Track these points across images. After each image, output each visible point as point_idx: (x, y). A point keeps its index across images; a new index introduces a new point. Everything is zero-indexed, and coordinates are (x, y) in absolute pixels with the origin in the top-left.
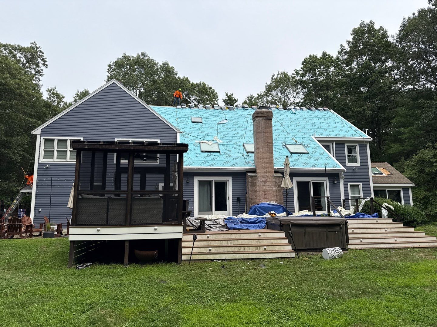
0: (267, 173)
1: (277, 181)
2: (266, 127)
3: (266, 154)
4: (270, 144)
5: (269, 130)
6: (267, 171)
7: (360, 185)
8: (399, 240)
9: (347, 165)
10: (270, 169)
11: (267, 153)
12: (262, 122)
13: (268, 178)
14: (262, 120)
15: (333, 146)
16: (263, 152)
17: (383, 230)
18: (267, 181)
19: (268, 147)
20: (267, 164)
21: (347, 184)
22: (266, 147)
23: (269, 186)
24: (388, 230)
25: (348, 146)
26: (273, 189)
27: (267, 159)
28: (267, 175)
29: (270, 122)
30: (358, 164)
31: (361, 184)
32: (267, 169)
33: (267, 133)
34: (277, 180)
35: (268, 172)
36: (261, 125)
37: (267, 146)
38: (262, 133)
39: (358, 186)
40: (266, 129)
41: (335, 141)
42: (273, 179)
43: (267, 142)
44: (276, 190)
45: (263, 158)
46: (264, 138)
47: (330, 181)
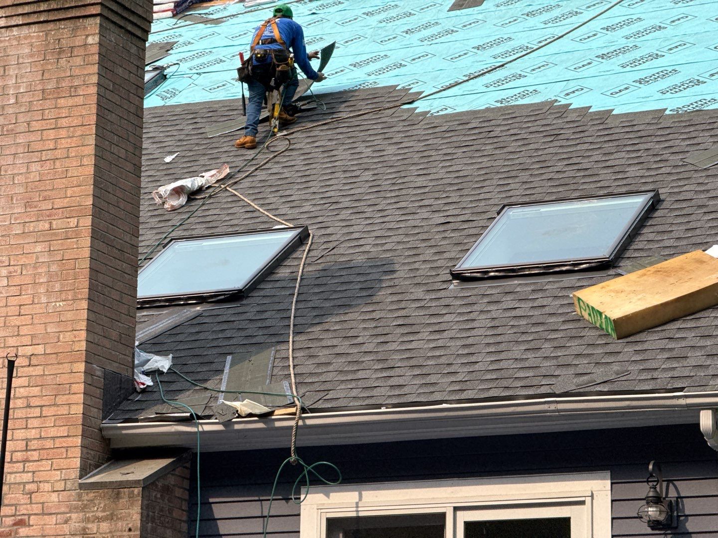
0: (25, 461)
1: (93, 527)
2: (50, 86)
3: (37, 309)
4: (73, 222)
5: (71, 102)
6: (34, 444)
10: (53, 432)
11: (44, 299)
12: (27, 51)
13: (37, 509)
14: (25, 31)
16: (14, 290)
19: (56, 245)
20: (36, 391)
22: (39, 248)
27: (40, 349)
28: (27, 477)
29: (79, 41)
32: (33, 433)
33: (52, 134)
34: (100, 520)
35: (35, 455)
36: (12, 72)
37: (49, 236)
38: (21, 139)
40: (48, 104)
42: (76, 509)
43: (47, 205)
45: (12, 342)
46: (34, 176)
47: (630, 509)
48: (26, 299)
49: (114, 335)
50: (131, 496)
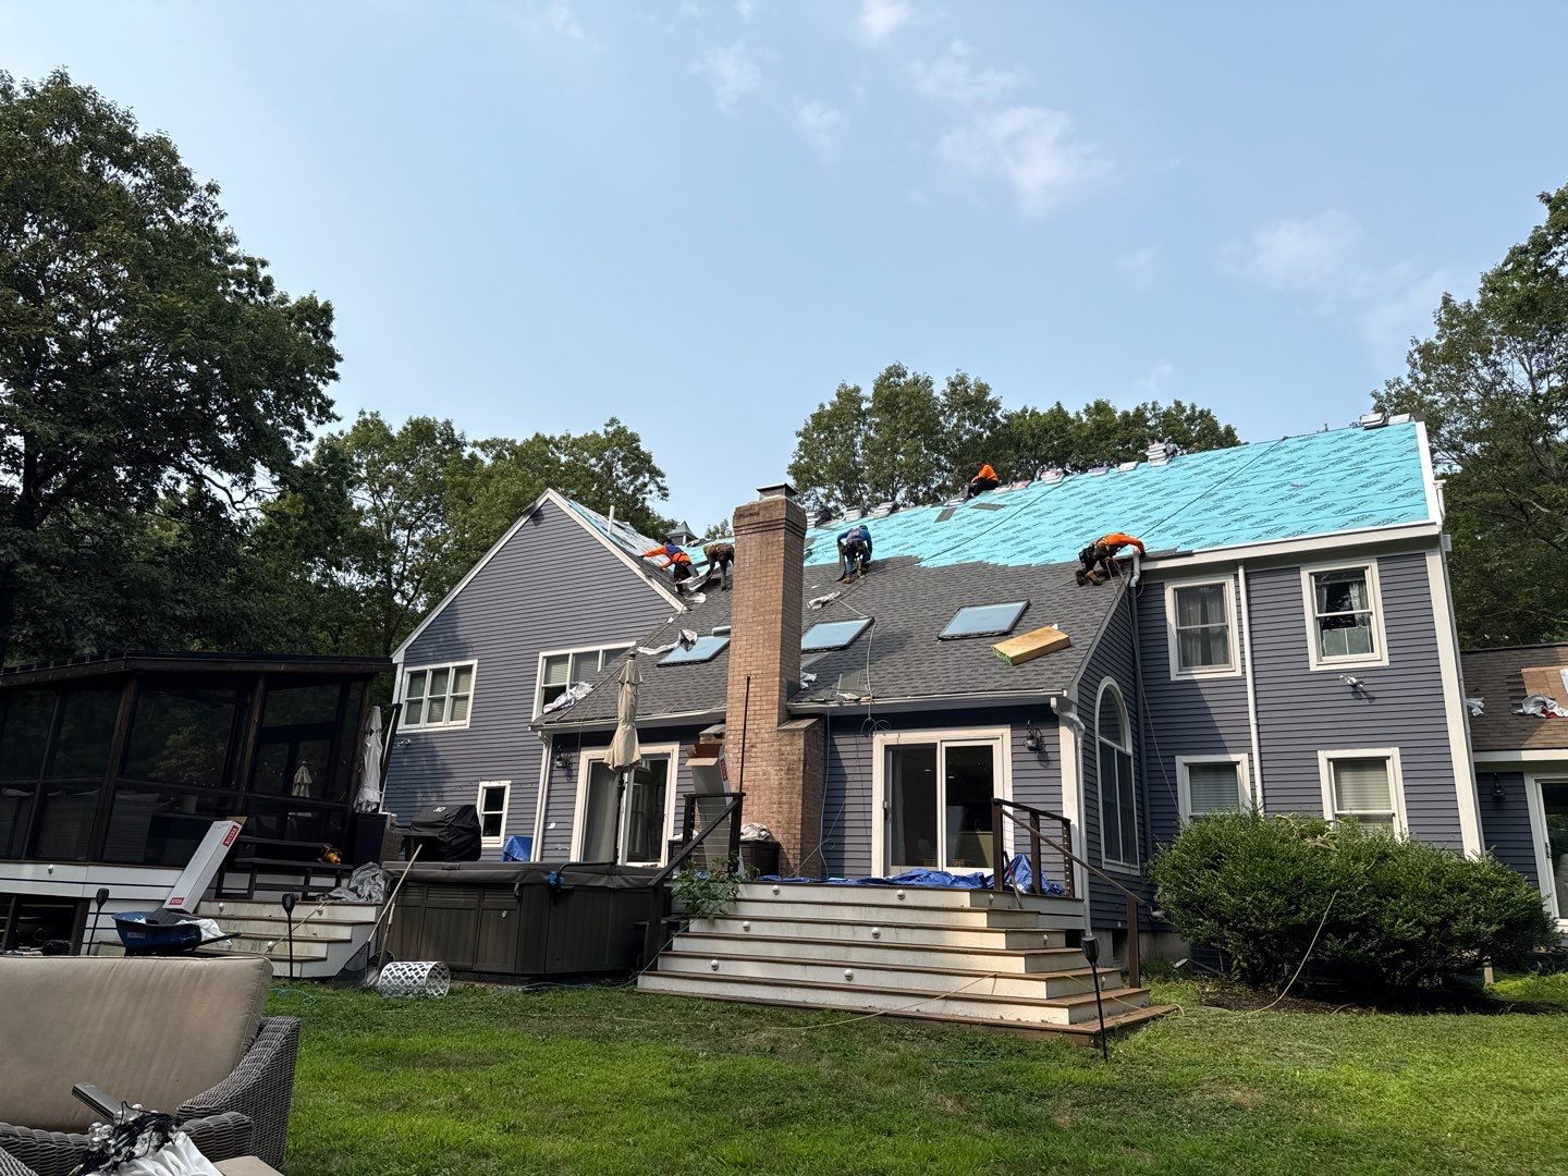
0: (754, 720)
1: (783, 748)
2: (765, 558)
3: (759, 654)
4: (774, 617)
5: (773, 565)
6: (757, 713)
7: (1388, 758)
8: (863, 979)
9: (1313, 668)
10: (765, 707)
11: (761, 650)
12: (753, 544)
13: (759, 740)
14: (753, 536)
15: (1237, 586)
16: (748, 646)
17: (865, 935)
18: (754, 750)
19: (766, 627)
20: (758, 689)
21: (1312, 755)
22: (759, 628)
23: (758, 769)
24: (888, 936)
25: (1318, 576)
26: (769, 779)
27: (760, 672)
28: (755, 726)
29: (775, 539)
30: (1380, 656)
31: (1394, 753)
32: (757, 708)
33: (764, 579)
34: (787, 745)
35: (758, 717)
36: (748, 553)
37: (764, 623)
38: (751, 581)
39: (1380, 763)
40: (763, 566)
41: (1247, 563)
42: (774, 741)
43: (762, 610)
44: (781, 783)
45: (748, 668)
46: (757, 597)
47: (1018, 742)
48: (754, 650)
49: (791, 665)
50: (800, 735)
